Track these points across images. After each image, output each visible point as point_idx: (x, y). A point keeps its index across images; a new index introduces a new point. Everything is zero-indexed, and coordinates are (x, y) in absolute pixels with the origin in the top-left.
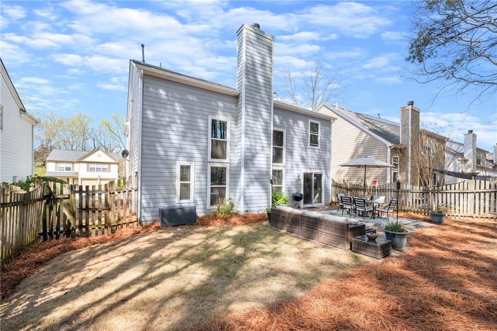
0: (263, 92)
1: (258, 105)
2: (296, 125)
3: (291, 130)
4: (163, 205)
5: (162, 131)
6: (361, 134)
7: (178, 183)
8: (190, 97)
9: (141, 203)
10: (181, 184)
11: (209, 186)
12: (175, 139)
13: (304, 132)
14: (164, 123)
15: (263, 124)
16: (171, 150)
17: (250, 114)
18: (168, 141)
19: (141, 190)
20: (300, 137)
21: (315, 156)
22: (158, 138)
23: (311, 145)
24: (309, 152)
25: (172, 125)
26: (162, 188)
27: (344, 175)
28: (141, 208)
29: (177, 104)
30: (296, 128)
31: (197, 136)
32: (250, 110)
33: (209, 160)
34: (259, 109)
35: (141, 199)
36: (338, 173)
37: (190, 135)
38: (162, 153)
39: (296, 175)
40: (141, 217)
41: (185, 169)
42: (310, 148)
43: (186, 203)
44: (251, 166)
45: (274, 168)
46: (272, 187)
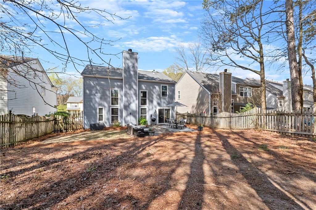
1: (131, 84)
2: (154, 89)
4: (93, 123)
5: (92, 98)
6: (200, 88)
8: (102, 82)
10: (99, 115)
11: (111, 116)
12: (97, 100)
13: (159, 91)
15: (134, 91)
16: (96, 104)
17: (128, 88)
18: (95, 101)
19: (84, 117)
20: (157, 94)
21: (166, 102)
22: (91, 100)
23: (162, 96)
24: (162, 100)
26: (93, 118)
28: (84, 124)
31: (107, 98)
33: (111, 106)
37: (103, 98)
38: (92, 105)
39: (154, 110)
40: (84, 127)
41: (101, 110)
42: (162, 98)
43: (101, 122)
44: (128, 109)
45: (142, 107)
46: (141, 116)
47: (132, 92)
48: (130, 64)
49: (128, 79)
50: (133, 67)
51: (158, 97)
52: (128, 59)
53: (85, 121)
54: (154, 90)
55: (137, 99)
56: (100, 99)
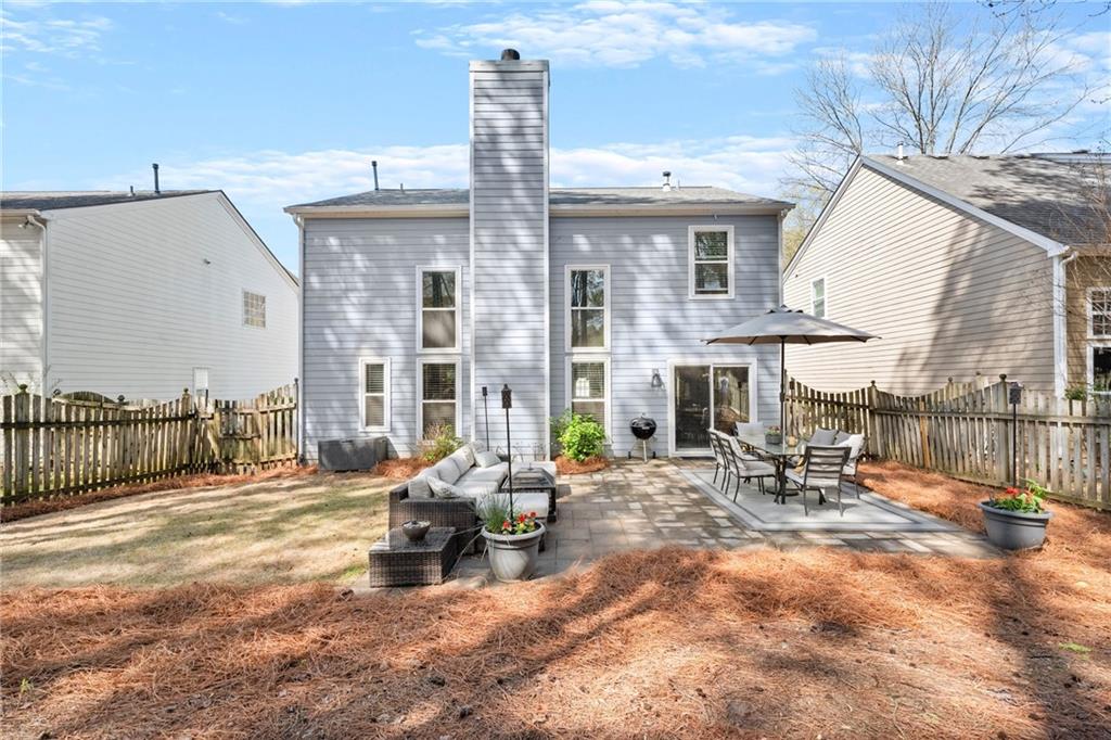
0: (518, 193)
1: (507, 224)
2: (643, 247)
3: (628, 262)
4: (336, 434)
5: (334, 308)
6: (963, 228)
7: (362, 395)
9: (304, 430)
10: (367, 397)
11: (420, 401)
12: (354, 316)
13: (674, 262)
14: (337, 293)
15: (521, 263)
16: (349, 338)
17: (488, 247)
18: (343, 323)
19: (304, 408)
20: (658, 276)
21: (717, 320)
22: (328, 318)
23: (697, 292)
24: (693, 310)
25: (351, 295)
26: (335, 404)
27: (918, 368)
28: (304, 438)
29: (357, 257)
30: (643, 255)
31: (396, 307)
32: (485, 240)
33: (418, 352)
34: (510, 232)
35: (304, 423)
36: (901, 360)
37: (382, 308)
38: (335, 345)
39: (650, 373)
40: (304, 452)
41: (374, 372)
42: (695, 301)
43: (375, 432)
44: (492, 357)
45: (577, 359)
46: (573, 403)
47: (511, 266)
48: (504, 123)
49: (494, 201)
50: (518, 132)
51: (667, 291)
52: (492, 92)
53: (308, 426)
54: (644, 256)
55: (538, 306)
56: (370, 312)
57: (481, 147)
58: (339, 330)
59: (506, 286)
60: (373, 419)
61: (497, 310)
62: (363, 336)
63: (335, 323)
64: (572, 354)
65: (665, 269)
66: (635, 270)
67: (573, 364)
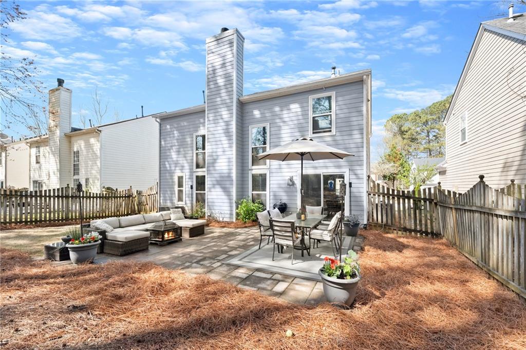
0: (223, 95)
1: (219, 110)
2: (285, 112)
3: (278, 121)
5: (168, 154)
7: (176, 189)
8: (183, 124)
9: (160, 203)
11: (195, 192)
12: (174, 157)
13: (300, 117)
14: (169, 148)
15: (225, 127)
16: (173, 165)
17: (212, 122)
18: (171, 160)
19: (160, 194)
23: (313, 133)
25: (173, 148)
27: (513, 173)
29: (175, 132)
30: (285, 116)
31: (187, 152)
32: (211, 119)
33: (194, 170)
34: (220, 113)
36: (504, 167)
37: (183, 153)
38: (168, 169)
39: (288, 178)
43: (180, 204)
44: (213, 172)
45: (254, 172)
46: (252, 194)
47: (220, 129)
48: (218, 62)
49: (214, 100)
50: (224, 66)
51: (297, 134)
52: (214, 51)
53: (161, 201)
55: (231, 147)
56: (179, 154)
57: (210, 77)
58: (170, 162)
59: (218, 139)
60: (180, 199)
61: (215, 150)
62: (176, 164)
63: (169, 160)
64: (252, 170)
65: (296, 122)
66: (281, 124)
67: (253, 175)
